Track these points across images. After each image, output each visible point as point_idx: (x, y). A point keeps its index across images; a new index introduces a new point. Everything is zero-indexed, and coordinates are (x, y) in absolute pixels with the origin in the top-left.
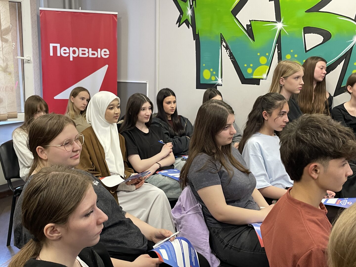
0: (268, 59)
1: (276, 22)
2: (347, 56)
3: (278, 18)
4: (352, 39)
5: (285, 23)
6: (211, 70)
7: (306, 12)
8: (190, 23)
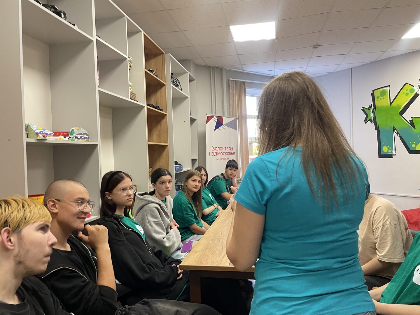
8: (373, 120)
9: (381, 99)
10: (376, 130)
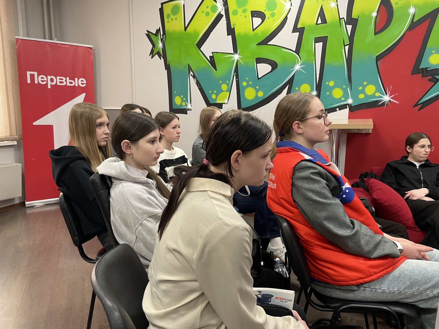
0: (228, 86)
1: (234, 54)
2: (290, 82)
3: (235, 51)
4: (294, 68)
5: (241, 54)
6: (182, 96)
7: (257, 45)
8: (162, 55)
9: (172, 19)
10: (166, 70)
